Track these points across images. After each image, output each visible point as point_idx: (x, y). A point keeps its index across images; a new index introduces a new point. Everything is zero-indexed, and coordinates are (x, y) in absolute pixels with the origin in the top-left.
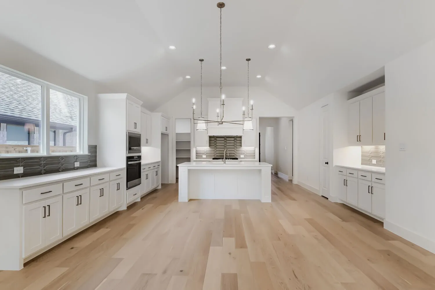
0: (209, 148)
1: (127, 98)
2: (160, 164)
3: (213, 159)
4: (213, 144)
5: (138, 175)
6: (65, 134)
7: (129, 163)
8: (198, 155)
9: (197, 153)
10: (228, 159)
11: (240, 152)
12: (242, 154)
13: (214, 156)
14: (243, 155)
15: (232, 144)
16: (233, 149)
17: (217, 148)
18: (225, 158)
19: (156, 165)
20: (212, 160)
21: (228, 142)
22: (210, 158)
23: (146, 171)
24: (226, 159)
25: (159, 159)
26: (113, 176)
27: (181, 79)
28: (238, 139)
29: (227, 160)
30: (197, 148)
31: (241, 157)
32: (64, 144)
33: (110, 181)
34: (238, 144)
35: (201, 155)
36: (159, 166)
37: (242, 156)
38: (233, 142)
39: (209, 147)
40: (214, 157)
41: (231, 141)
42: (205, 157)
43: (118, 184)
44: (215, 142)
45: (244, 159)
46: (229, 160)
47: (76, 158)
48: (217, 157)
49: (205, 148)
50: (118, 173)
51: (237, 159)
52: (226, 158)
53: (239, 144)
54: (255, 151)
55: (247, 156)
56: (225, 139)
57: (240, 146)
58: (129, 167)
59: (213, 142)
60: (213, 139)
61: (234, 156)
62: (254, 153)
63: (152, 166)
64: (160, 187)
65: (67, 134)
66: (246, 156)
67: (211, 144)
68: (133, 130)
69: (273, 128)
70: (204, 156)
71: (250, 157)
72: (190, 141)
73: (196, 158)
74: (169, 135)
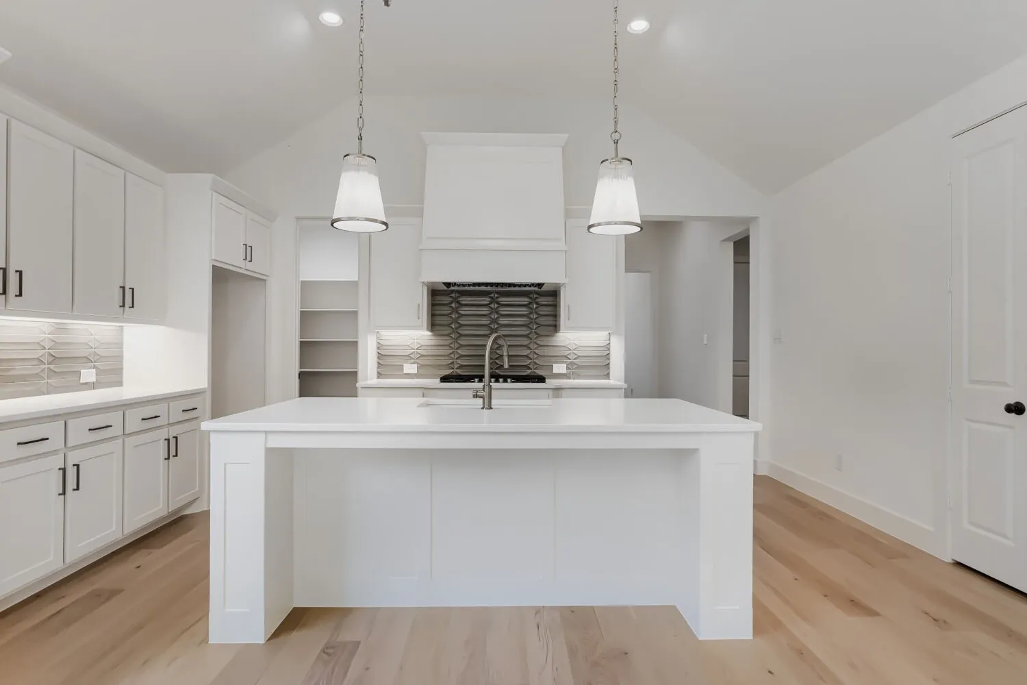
0: (430, 333)
3: (444, 379)
4: (445, 320)
8: (387, 363)
9: (380, 356)
10: (505, 381)
11: (551, 352)
12: (561, 359)
13: (450, 366)
14: (565, 365)
15: (519, 321)
16: (525, 341)
17: (461, 335)
18: (492, 376)
20: (436, 382)
21: (504, 311)
22: (433, 376)
24: (497, 381)
28: (542, 300)
29: (501, 385)
31: (554, 371)
34: (542, 320)
35: (396, 361)
37: (559, 368)
38: (524, 311)
39: (432, 330)
40: (447, 372)
41: (517, 310)
42: (415, 371)
44: (455, 310)
45: (569, 378)
46: (509, 385)
49: (416, 338)
51: (541, 379)
52: (496, 377)
53: (549, 321)
54: (608, 347)
55: (579, 367)
56: (493, 300)
57: (552, 328)
59: (446, 310)
60: (446, 300)
61: (527, 367)
62: (607, 357)
66: (576, 369)
67: (439, 320)
69: (648, 274)
70: (410, 368)
71: (593, 372)
72: (356, 313)
73: (380, 375)
74: (259, 281)
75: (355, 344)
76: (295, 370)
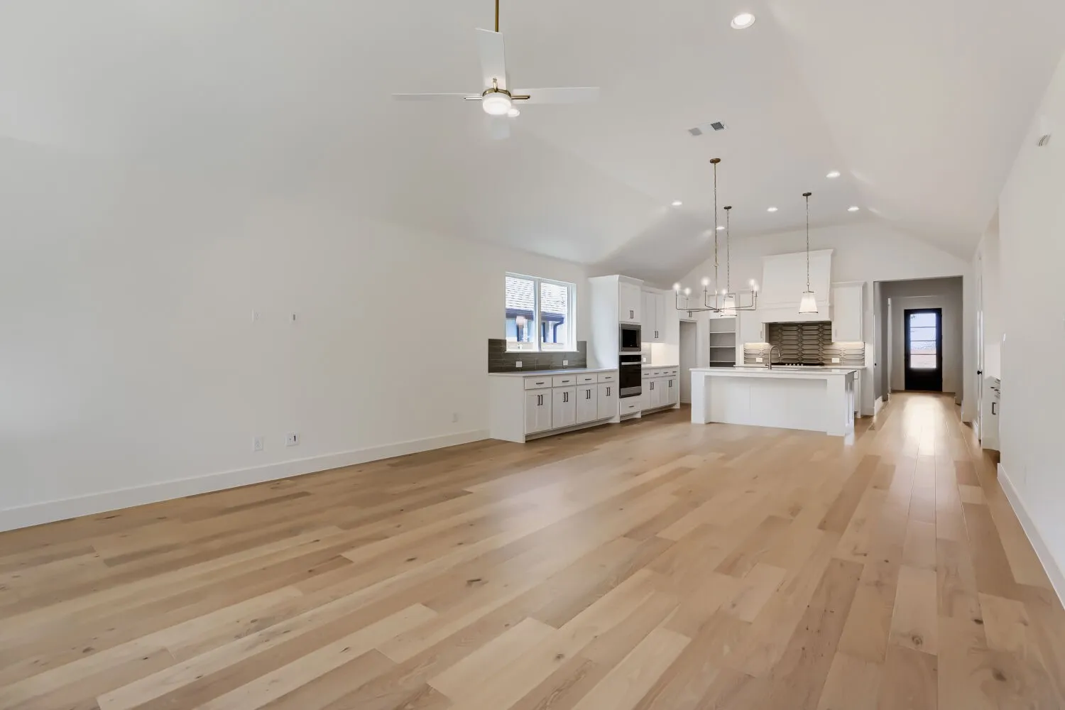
0: (768, 344)
1: (620, 280)
2: (678, 370)
5: (638, 382)
6: (555, 326)
7: (623, 364)
8: (748, 357)
9: (745, 354)
11: (830, 352)
12: (836, 355)
14: (838, 359)
15: (813, 337)
16: (817, 347)
17: (784, 345)
19: (670, 372)
20: (769, 365)
21: (805, 333)
23: (651, 378)
25: (677, 363)
26: (602, 378)
27: (709, 233)
28: (826, 327)
30: (747, 344)
31: (833, 362)
32: (555, 341)
33: (598, 383)
35: (753, 356)
36: (674, 374)
37: (835, 360)
38: (816, 332)
39: (769, 342)
40: (777, 361)
41: (813, 332)
43: (608, 389)
44: (781, 333)
45: (840, 364)
47: (565, 355)
48: (783, 361)
49: (762, 346)
50: (607, 375)
54: (864, 350)
58: (623, 370)
59: (776, 333)
60: (776, 328)
61: (817, 360)
62: (863, 355)
63: (661, 373)
64: (678, 406)
65: (558, 327)
66: (845, 360)
68: (629, 321)
70: (759, 360)
71: (854, 363)
72: (734, 334)
73: (745, 363)
74: (695, 323)
75: (734, 349)
76: (709, 361)
